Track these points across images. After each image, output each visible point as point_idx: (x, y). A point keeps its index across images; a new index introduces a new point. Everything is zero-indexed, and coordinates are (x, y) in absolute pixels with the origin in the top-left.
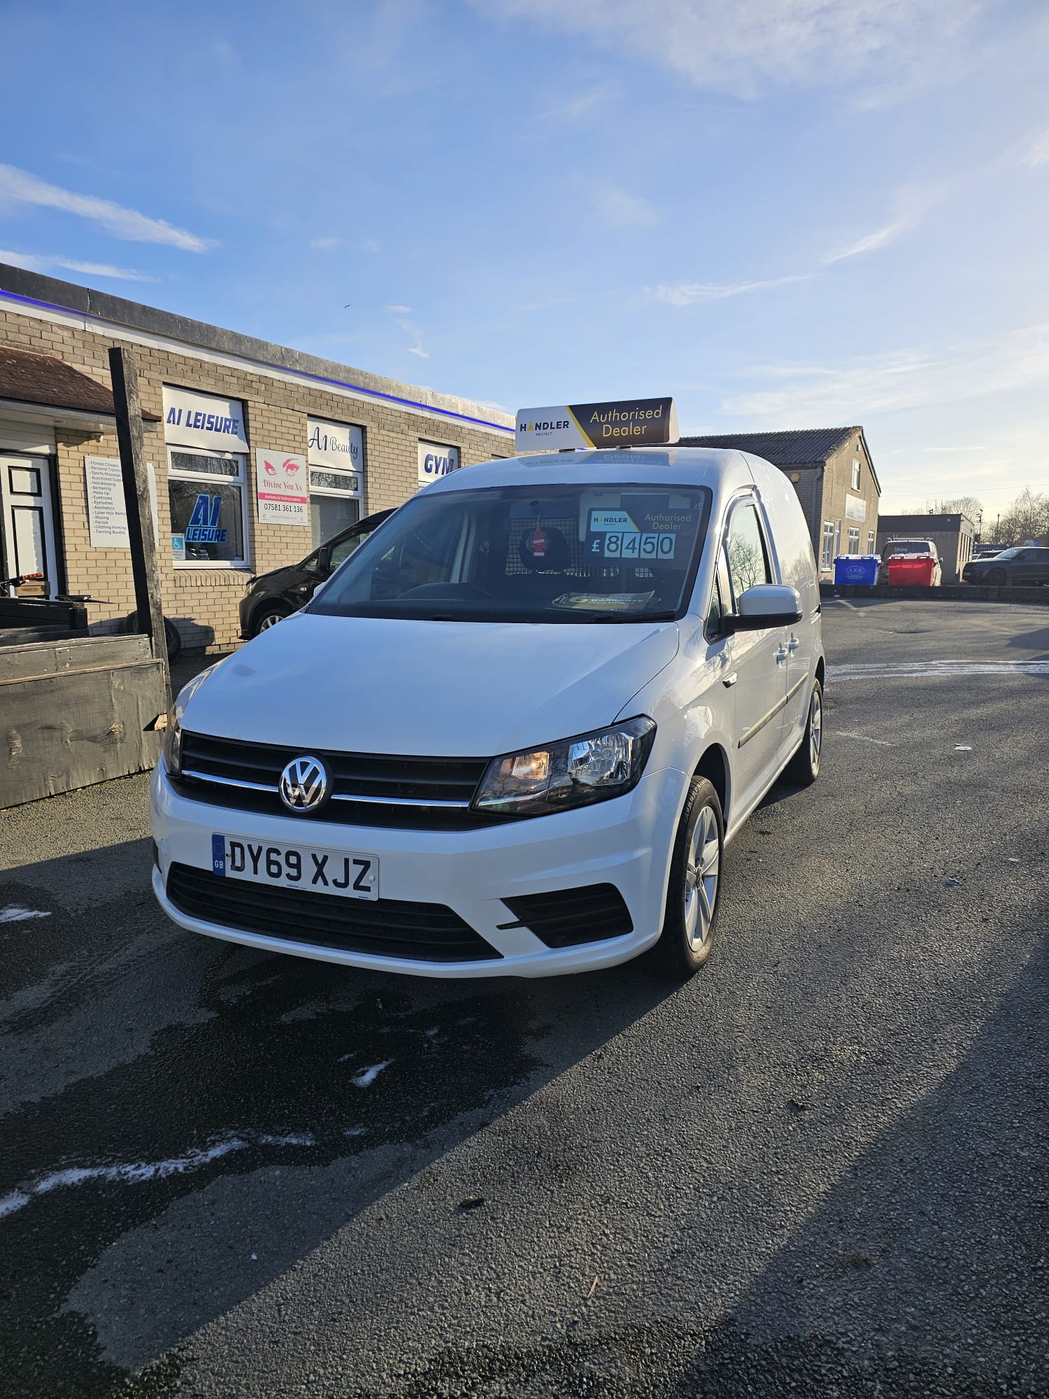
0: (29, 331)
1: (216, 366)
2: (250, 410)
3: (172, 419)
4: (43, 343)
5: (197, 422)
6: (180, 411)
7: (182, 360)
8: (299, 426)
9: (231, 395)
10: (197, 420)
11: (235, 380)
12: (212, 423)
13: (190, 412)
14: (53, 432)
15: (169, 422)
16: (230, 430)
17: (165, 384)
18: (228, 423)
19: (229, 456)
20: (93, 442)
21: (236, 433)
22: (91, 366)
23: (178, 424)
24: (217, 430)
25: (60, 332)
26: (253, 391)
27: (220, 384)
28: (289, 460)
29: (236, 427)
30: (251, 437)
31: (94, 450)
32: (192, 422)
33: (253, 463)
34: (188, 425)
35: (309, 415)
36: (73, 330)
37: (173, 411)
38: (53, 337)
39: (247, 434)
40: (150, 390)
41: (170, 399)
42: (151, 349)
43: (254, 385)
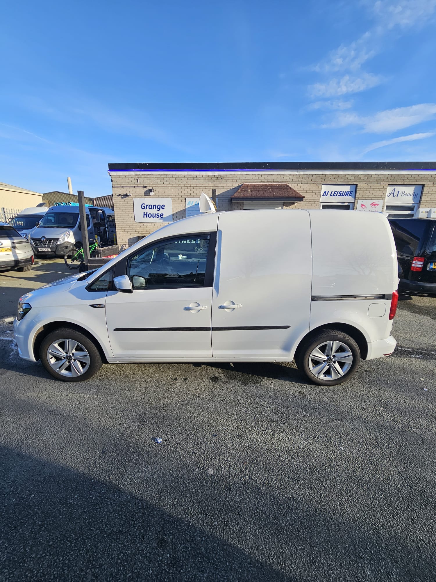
0: (280, 178)
1: (345, 175)
2: (358, 187)
3: (324, 195)
4: (283, 180)
5: (334, 194)
6: (328, 192)
7: (331, 176)
8: (383, 190)
9: (350, 183)
10: (334, 193)
11: (353, 178)
12: (341, 194)
13: (332, 192)
14: (283, 204)
15: (323, 195)
16: (348, 195)
17: (323, 184)
18: (348, 193)
19: (346, 204)
20: (294, 205)
21: (351, 196)
22: (297, 184)
23: (327, 196)
24: (342, 196)
25: (289, 176)
26: (361, 180)
27: (346, 180)
28: (374, 203)
29: (351, 194)
30: (357, 196)
31: (294, 207)
32: (332, 194)
33: (356, 205)
34: (331, 195)
35: (389, 185)
36: (293, 175)
37: (325, 192)
38: (287, 178)
39: (355, 195)
40: (317, 187)
41: (324, 188)
42: (319, 175)
43: (362, 178)
